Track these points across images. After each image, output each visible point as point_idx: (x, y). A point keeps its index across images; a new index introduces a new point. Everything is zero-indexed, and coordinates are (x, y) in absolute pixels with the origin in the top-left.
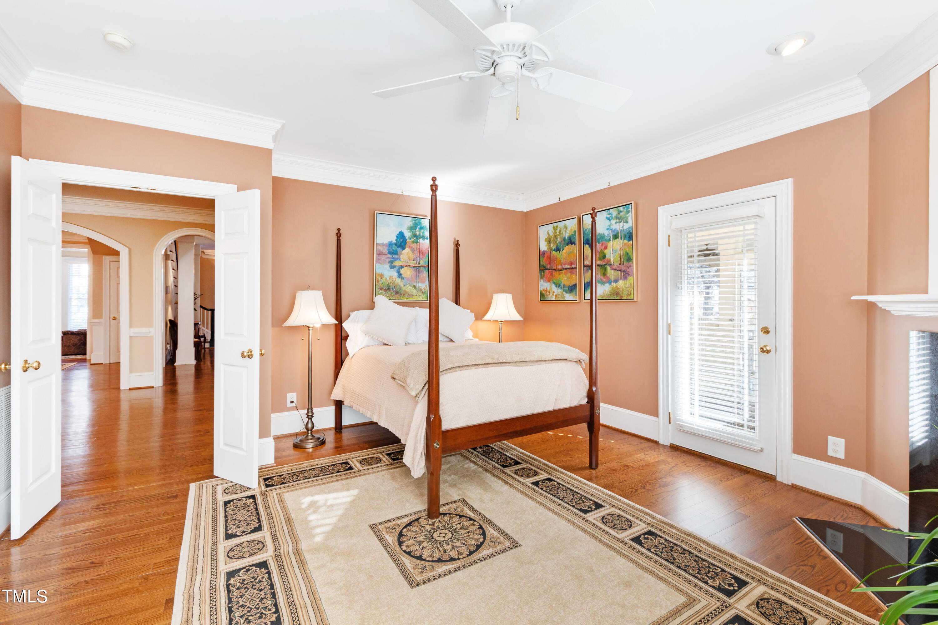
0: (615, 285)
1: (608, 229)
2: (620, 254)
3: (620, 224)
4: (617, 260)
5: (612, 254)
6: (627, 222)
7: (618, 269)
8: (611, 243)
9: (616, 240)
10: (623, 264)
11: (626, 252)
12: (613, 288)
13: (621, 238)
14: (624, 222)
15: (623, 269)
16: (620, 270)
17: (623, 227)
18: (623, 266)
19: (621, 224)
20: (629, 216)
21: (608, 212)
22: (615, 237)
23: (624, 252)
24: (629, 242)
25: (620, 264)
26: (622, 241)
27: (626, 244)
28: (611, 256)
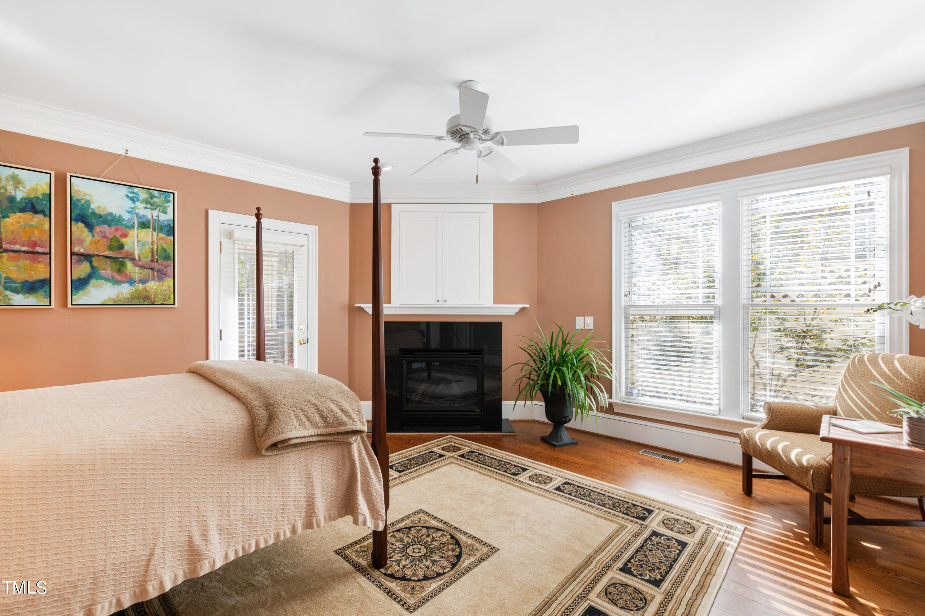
0: (141, 286)
1: (129, 212)
2: (152, 249)
3: (153, 211)
4: (146, 255)
5: (136, 247)
6: (165, 213)
7: (147, 266)
8: (135, 232)
9: (144, 230)
10: (157, 261)
11: (163, 248)
12: (137, 290)
13: (154, 229)
14: (159, 211)
15: (157, 268)
16: (152, 269)
17: (158, 216)
18: (157, 264)
19: (155, 213)
20: (169, 206)
21: (130, 190)
22: (144, 225)
23: (159, 248)
24: (169, 237)
25: (152, 261)
26: (155, 234)
27: (162, 238)
28: (134, 248)
